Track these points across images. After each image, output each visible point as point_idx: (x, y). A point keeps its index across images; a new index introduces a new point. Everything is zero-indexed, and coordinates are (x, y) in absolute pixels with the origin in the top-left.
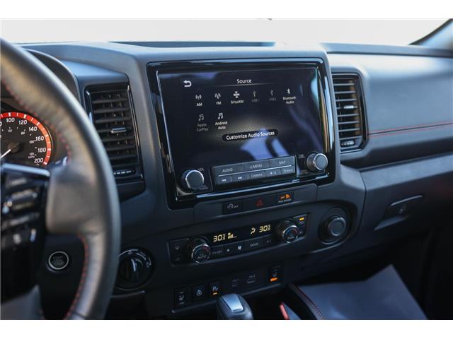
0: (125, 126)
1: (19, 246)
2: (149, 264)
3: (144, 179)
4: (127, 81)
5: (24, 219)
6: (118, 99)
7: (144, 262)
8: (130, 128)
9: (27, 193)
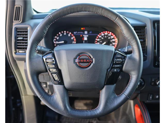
0: (143, 39)
1: (115, 72)
2: (143, 84)
3: (146, 57)
4: (145, 25)
5: (118, 66)
6: (142, 31)
7: (142, 83)
8: (144, 40)
9: (120, 59)
